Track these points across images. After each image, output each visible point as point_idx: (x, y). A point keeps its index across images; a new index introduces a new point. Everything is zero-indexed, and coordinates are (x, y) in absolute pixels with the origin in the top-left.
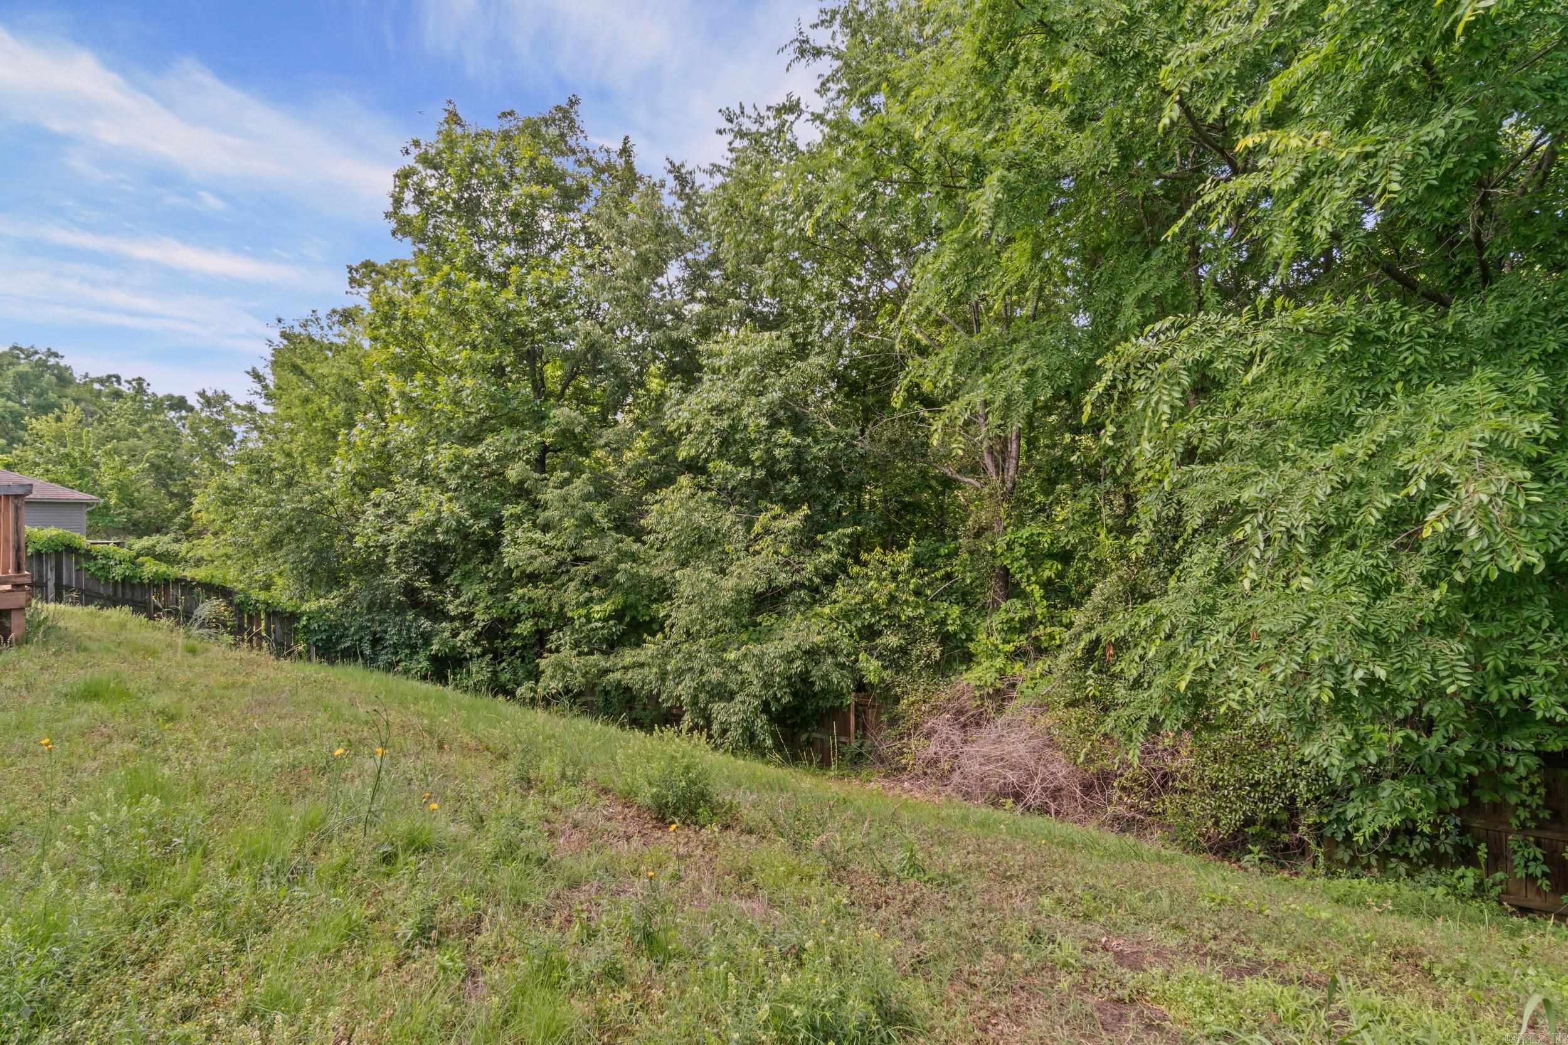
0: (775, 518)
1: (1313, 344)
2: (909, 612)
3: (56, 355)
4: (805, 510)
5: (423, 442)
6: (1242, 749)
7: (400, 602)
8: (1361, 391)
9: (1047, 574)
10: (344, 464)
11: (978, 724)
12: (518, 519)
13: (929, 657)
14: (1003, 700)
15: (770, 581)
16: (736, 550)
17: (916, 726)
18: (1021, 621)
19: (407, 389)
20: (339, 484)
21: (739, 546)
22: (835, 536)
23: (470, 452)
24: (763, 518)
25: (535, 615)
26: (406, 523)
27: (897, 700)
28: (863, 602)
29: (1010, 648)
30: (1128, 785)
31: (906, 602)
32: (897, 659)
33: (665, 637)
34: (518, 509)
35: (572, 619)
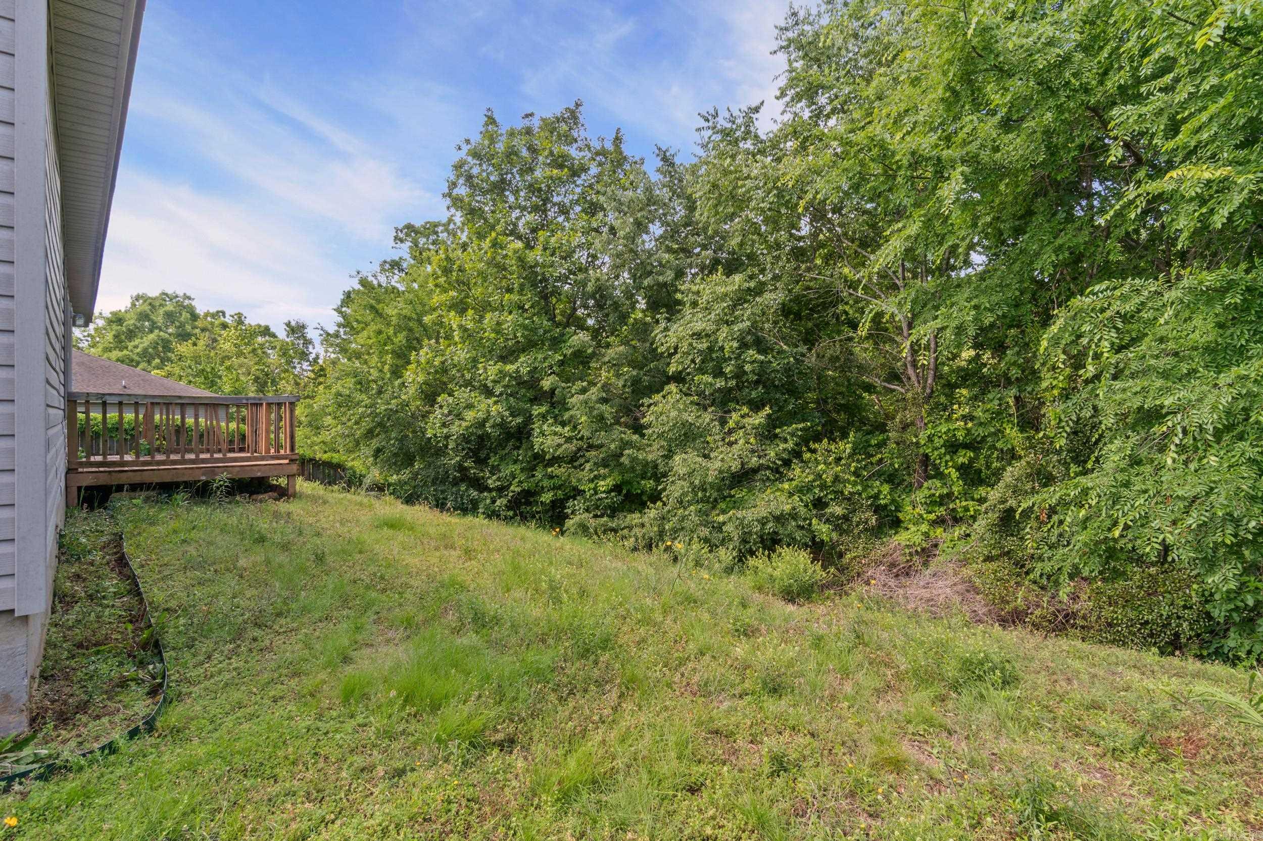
0: (743, 417)
1: (1213, 298)
2: (849, 488)
3: (189, 298)
4: (767, 410)
5: (475, 360)
6: (1133, 596)
7: (455, 478)
8: (1249, 330)
9: (961, 460)
10: (413, 376)
11: (907, 574)
12: (544, 417)
13: (866, 523)
14: (928, 556)
15: (743, 464)
16: (715, 441)
17: (859, 575)
18: (941, 496)
19: (463, 323)
20: (412, 390)
21: (717, 437)
22: (790, 429)
23: (510, 368)
24: (735, 416)
25: (554, 488)
26: (462, 419)
27: (841, 555)
28: (814, 481)
29: (932, 517)
30: (1037, 621)
31: (848, 481)
32: (841, 524)
33: (664, 504)
34: (543, 409)
35: (584, 491)
